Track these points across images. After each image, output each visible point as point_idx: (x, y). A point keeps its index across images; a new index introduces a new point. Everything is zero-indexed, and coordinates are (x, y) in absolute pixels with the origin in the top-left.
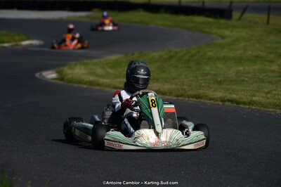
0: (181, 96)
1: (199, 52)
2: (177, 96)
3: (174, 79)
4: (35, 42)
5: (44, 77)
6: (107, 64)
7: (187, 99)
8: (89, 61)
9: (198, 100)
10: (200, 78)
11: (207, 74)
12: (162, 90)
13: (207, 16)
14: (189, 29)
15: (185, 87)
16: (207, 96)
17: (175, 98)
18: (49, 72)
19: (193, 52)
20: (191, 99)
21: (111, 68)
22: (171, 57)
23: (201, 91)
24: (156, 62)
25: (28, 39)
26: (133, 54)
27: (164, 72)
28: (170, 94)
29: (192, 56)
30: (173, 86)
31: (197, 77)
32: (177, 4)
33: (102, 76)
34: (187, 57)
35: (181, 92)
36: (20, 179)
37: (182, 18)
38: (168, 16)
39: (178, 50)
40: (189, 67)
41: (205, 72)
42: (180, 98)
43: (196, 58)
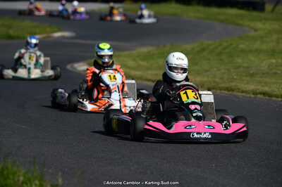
1: (231, 44)
3: (206, 71)
4: (67, 34)
5: (75, 69)
6: (138, 56)
7: (218, 92)
8: (120, 53)
9: (230, 93)
10: (232, 70)
11: (239, 67)
13: (240, 8)
14: (222, 22)
15: (217, 80)
16: (239, 89)
18: (81, 64)
19: (225, 44)
20: (223, 91)
21: (143, 60)
22: (203, 50)
23: (234, 84)
25: (60, 30)
26: (164, 46)
27: (196, 64)
29: (225, 49)
30: (205, 79)
31: (228, 70)
33: (133, 69)
34: (219, 50)
35: (213, 84)
36: (50, 171)
37: (215, 10)
38: (201, 8)
39: (210, 42)
40: (221, 60)
41: (237, 65)
43: (228, 50)
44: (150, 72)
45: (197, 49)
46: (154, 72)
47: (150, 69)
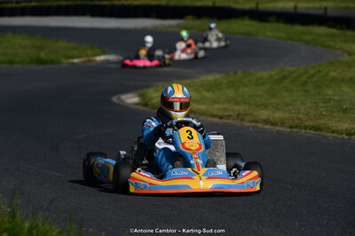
0: (296, 127)
1: (319, 71)
2: (291, 127)
3: (287, 105)
4: (112, 57)
5: (123, 101)
6: (202, 86)
7: (303, 131)
9: (318, 133)
10: (321, 104)
11: (329, 100)
12: (271, 119)
13: (330, 27)
14: (307, 43)
15: (301, 116)
16: (328, 128)
17: (288, 130)
18: (130, 95)
19: (312, 72)
20: (308, 131)
21: (208, 91)
22: (284, 78)
23: (323, 121)
24: (264, 83)
25: (104, 53)
26: (235, 73)
27: (275, 96)
28: (283, 124)
29: (311, 77)
30: (286, 115)
31: (315, 103)
32: (292, 10)
34: (304, 78)
35: (296, 122)
36: (91, 230)
37: (299, 28)
38: (281, 26)
39: (292, 69)
40: (306, 91)
41: (327, 97)
42: (294, 130)
43: (316, 79)
44: (216, 106)
45: (276, 77)
46: (221, 106)
47: (218, 102)
